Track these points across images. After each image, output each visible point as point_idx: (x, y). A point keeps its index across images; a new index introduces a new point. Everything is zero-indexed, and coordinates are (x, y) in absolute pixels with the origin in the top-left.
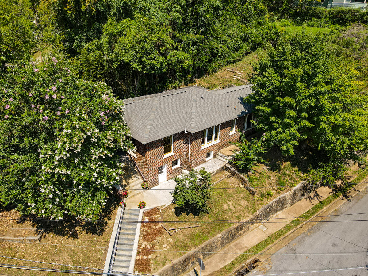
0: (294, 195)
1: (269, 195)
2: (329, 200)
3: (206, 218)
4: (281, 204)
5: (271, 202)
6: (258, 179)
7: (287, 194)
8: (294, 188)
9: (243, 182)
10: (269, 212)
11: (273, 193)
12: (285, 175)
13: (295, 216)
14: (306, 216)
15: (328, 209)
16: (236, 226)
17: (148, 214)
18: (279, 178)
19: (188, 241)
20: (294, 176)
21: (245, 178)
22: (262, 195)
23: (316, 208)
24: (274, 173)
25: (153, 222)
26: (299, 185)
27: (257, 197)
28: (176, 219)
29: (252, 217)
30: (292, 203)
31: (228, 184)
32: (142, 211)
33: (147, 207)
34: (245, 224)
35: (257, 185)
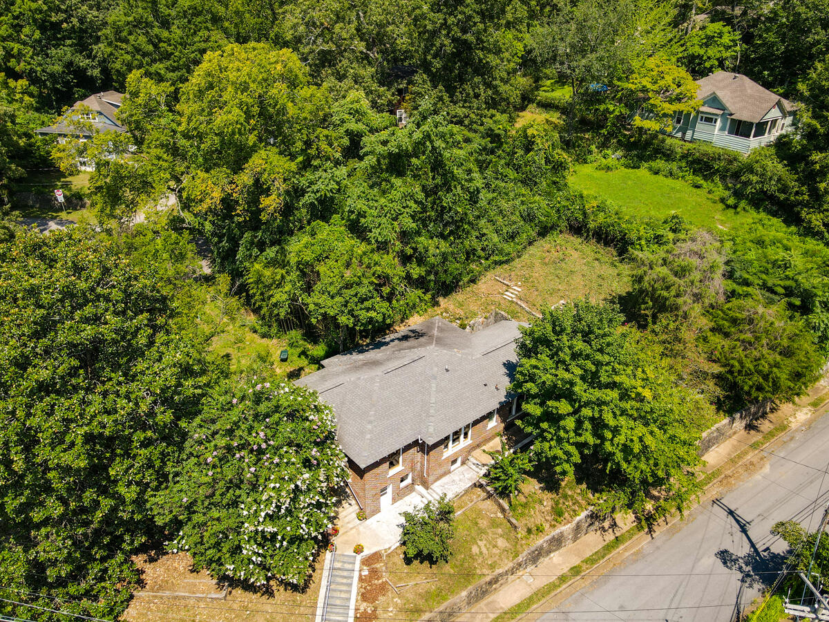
0: (578, 527)
1: (539, 530)
2: (630, 533)
3: (448, 569)
4: (557, 542)
5: (541, 541)
6: (525, 506)
7: (566, 528)
8: (578, 518)
9: (503, 510)
10: (536, 556)
11: (546, 526)
12: (565, 497)
13: (576, 561)
14: (591, 561)
15: (625, 550)
16: (488, 579)
17: (368, 561)
18: (557, 503)
19: (421, 603)
20: (579, 498)
21: (506, 506)
22: (529, 531)
23: (608, 548)
24: (550, 495)
25: (374, 573)
26: (583, 515)
27: (522, 533)
28: (406, 568)
29: (511, 565)
30: (575, 539)
31: (481, 511)
32: (359, 557)
33: (367, 552)
34: (501, 575)
35: (522, 514)
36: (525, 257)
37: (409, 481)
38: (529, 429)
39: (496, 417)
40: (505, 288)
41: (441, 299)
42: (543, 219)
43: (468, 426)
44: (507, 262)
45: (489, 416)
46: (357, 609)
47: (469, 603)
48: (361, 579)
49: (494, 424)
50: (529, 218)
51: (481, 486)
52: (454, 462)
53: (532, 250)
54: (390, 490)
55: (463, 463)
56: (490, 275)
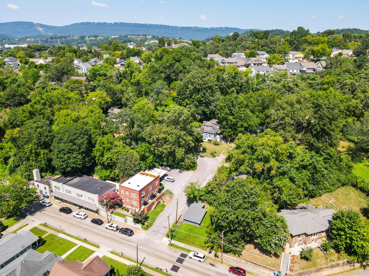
0: (344, 263)
1: (333, 261)
2: (358, 268)
3: (310, 262)
4: (338, 265)
5: (333, 263)
6: (330, 254)
7: (341, 262)
8: (344, 261)
9: (325, 254)
10: (332, 267)
11: (335, 260)
12: (341, 255)
13: (342, 271)
14: (347, 271)
15: (356, 271)
16: (320, 267)
17: (292, 256)
18: (339, 256)
19: (304, 268)
20: (345, 257)
21: (326, 253)
22: (331, 260)
23: (351, 270)
24: (337, 254)
25: (293, 259)
26: (345, 260)
27: (329, 260)
28: (301, 260)
29: (326, 266)
30: (343, 266)
31: (319, 253)
32: (290, 255)
33: (292, 254)
34: (323, 268)
35: (329, 256)
36: (337, 191)
37: (301, 242)
38: (333, 237)
39: (324, 232)
40: (329, 199)
41: (310, 199)
42: (343, 181)
43: (317, 233)
44: (331, 192)
45: (323, 232)
46: (290, 265)
47: (315, 271)
48: (291, 259)
49: (324, 234)
50: (339, 180)
51: (319, 248)
52: (313, 240)
53: (339, 189)
54: (297, 243)
55: (315, 242)
56: (325, 195)
